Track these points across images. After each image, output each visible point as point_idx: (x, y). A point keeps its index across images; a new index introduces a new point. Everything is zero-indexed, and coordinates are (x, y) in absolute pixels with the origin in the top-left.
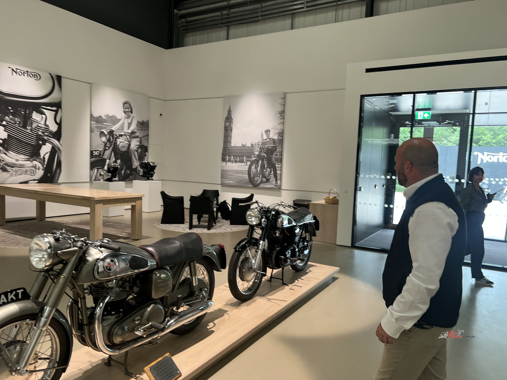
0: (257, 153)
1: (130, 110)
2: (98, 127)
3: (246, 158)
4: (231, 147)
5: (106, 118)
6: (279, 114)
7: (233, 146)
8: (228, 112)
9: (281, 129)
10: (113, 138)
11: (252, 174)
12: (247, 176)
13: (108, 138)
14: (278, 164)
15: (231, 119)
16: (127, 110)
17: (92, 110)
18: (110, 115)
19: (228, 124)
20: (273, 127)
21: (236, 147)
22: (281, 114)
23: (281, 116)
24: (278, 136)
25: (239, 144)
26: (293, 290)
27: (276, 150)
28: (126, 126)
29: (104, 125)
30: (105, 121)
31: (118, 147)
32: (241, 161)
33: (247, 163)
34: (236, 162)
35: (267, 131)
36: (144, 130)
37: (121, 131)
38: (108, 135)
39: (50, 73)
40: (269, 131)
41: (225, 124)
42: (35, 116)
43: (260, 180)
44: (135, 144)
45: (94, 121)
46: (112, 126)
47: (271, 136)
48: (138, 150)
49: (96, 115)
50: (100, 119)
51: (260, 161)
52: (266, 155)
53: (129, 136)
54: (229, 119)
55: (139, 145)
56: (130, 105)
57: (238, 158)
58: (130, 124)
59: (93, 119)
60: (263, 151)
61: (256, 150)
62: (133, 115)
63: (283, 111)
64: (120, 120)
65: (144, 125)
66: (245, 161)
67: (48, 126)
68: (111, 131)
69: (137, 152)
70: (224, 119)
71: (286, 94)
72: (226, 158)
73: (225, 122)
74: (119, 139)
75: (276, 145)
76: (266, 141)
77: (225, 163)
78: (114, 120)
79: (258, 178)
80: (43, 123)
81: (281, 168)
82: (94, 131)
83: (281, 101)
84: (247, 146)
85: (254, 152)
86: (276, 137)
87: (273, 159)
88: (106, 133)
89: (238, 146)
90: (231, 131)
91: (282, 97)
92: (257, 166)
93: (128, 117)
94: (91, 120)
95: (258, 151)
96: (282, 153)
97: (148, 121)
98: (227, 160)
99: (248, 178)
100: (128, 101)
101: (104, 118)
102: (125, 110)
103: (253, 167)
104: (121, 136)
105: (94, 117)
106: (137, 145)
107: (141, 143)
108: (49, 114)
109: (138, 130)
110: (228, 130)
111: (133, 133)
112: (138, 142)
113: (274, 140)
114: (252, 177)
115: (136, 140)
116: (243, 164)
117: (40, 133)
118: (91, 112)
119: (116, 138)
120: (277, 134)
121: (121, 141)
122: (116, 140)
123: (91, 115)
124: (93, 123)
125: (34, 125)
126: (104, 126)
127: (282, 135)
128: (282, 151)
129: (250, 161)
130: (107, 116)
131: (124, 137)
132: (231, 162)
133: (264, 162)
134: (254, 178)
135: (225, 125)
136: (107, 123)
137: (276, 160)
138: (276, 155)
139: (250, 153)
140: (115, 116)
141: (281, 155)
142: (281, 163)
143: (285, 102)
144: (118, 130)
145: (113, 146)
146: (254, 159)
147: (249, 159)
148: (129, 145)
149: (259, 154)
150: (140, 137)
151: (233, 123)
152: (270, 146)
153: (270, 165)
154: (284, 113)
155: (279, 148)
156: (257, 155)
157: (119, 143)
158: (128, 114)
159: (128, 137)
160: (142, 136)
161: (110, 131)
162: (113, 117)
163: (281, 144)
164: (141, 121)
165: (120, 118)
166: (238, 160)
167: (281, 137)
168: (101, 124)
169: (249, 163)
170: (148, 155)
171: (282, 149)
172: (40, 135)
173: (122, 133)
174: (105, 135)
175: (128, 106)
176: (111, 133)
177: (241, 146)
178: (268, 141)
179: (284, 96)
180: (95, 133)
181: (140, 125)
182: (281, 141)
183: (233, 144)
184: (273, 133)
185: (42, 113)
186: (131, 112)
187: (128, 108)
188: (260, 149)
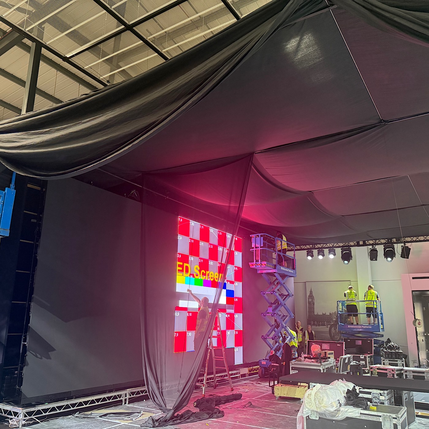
7: (315, 314)
8: (310, 293)
11: (332, 333)
12: (329, 335)
15: (312, 297)
19: (310, 300)
21: (318, 315)
32: (323, 325)
33: (327, 326)
34: (319, 325)
43: (339, 338)
57: (321, 323)
66: (326, 324)
72: (311, 323)
79: (337, 336)
84: (326, 314)
85: (332, 318)
89: (320, 314)
90: (314, 304)
92: (335, 328)
95: (335, 318)
103: (333, 329)
110: (311, 304)
114: (333, 335)
116: (325, 327)
129: (330, 325)
135: (308, 301)
139: (329, 319)
146: (332, 323)
147: (329, 323)
151: (314, 300)
156: (335, 321)
177: (322, 314)
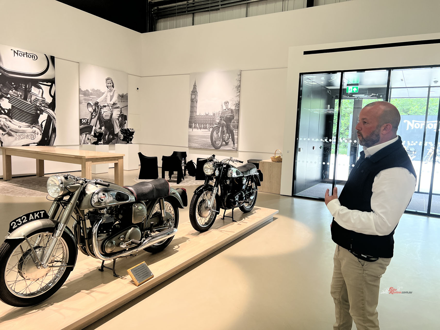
0: (218, 121)
1: (112, 85)
2: (85, 99)
3: (209, 125)
4: (196, 116)
5: (93, 92)
6: (236, 88)
7: (198, 115)
8: (194, 87)
9: (237, 101)
10: (98, 108)
11: (214, 138)
12: (210, 140)
13: (94, 109)
14: (235, 130)
15: (196, 92)
16: (109, 85)
17: (81, 85)
18: (96, 89)
19: (193, 97)
20: (231, 99)
21: (200, 116)
22: (238, 88)
23: (238, 90)
24: (235, 107)
25: (203, 114)
26: (241, 225)
27: (233, 119)
28: (109, 98)
29: (90, 97)
30: (91, 94)
31: (103, 116)
32: (205, 128)
33: (209, 129)
34: (200, 128)
35: (226, 103)
36: (124, 102)
37: (105, 103)
38: (94, 106)
39: (45, 55)
40: (228, 102)
41: (191, 96)
42: (34, 90)
43: (221, 143)
44: (116, 113)
45: (82, 94)
46: (97, 99)
47: (229, 107)
48: (119, 118)
49: (83, 89)
50: (87, 92)
51: (221, 128)
52: (225, 122)
53: (112, 107)
54: (194, 92)
55: (120, 114)
56: (112, 80)
57: (202, 125)
58: (112, 97)
59: (81, 92)
60: (223, 119)
61: (217, 119)
62: (114, 89)
63: (239, 86)
64: (104, 93)
65: (123, 98)
66: (208, 127)
67: (44, 98)
68: (97, 103)
69: (118, 120)
70: (191, 93)
71: (242, 72)
72: (193, 125)
73: (192, 95)
74: (103, 109)
75: (233, 115)
76: (225, 111)
77: (191, 129)
78: (99, 93)
79: (219, 142)
80: (40, 95)
81: (238, 133)
82: (83, 102)
83: (237, 77)
84: (210, 115)
85: (215, 120)
86: (233, 108)
87: (231, 126)
88: (92, 105)
90: (197, 102)
91: (238, 74)
92: (218, 132)
93: (111, 91)
94: (79, 94)
95: (218, 120)
96: (238, 121)
97: (127, 94)
98: (193, 126)
99: (210, 142)
100: (110, 78)
101: (91, 91)
102: (108, 85)
103: (215, 133)
104: (105, 106)
105: (82, 91)
106: (118, 115)
107: (121, 112)
108: (46, 89)
109: (119, 102)
110: (193, 101)
111: (114, 104)
112: (119, 112)
113: (232, 111)
114: (214, 141)
115: (117, 110)
116: (207, 130)
117: (38, 104)
118: (79, 86)
119: (101, 109)
120: (234, 105)
121: (105, 111)
122: (100, 110)
123: (80, 89)
124: (81, 96)
125: (33, 98)
126: (91, 99)
127: (239, 106)
128: (238, 119)
130: (93, 90)
131: (107, 108)
132: (196, 128)
133: (224, 129)
134: (215, 142)
135: (191, 98)
136: (93, 96)
137: (234, 127)
138: (234, 122)
139: (212, 121)
140: (100, 90)
141: (238, 123)
142: (238, 129)
143: (240, 78)
144: (102, 101)
145: (98, 115)
146: (215, 126)
147: (212, 126)
148: (112, 115)
149: (220, 121)
150: (121, 108)
151: (198, 96)
152: (228, 115)
153: (229, 130)
154: (240, 87)
155: (236, 116)
156: (218, 123)
157: (103, 113)
158: (110, 88)
159: (110, 107)
160: (123, 107)
161: (95, 103)
162: (97, 90)
163: (238, 113)
164: (121, 94)
165: (104, 92)
166: (202, 127)
167: (237, 107)
168: (88, 97)
169: (211, 129)
170: (127, 123)
171: (238, 117)
172: (38, 106)
173: (105, 104)
174: (92, 106)
175: (110, 81)
176: (96, 104)
177: (204, 115)
178: (227, 111)
179: (239, 73)
180: (83, 104)
181: (121, 97)
182: (238, 111)
183: (198, 114)
184: (231, 104)
185: (39, 88)
186: (113, 86)
187: (110, 83)
188: (220, 118)
